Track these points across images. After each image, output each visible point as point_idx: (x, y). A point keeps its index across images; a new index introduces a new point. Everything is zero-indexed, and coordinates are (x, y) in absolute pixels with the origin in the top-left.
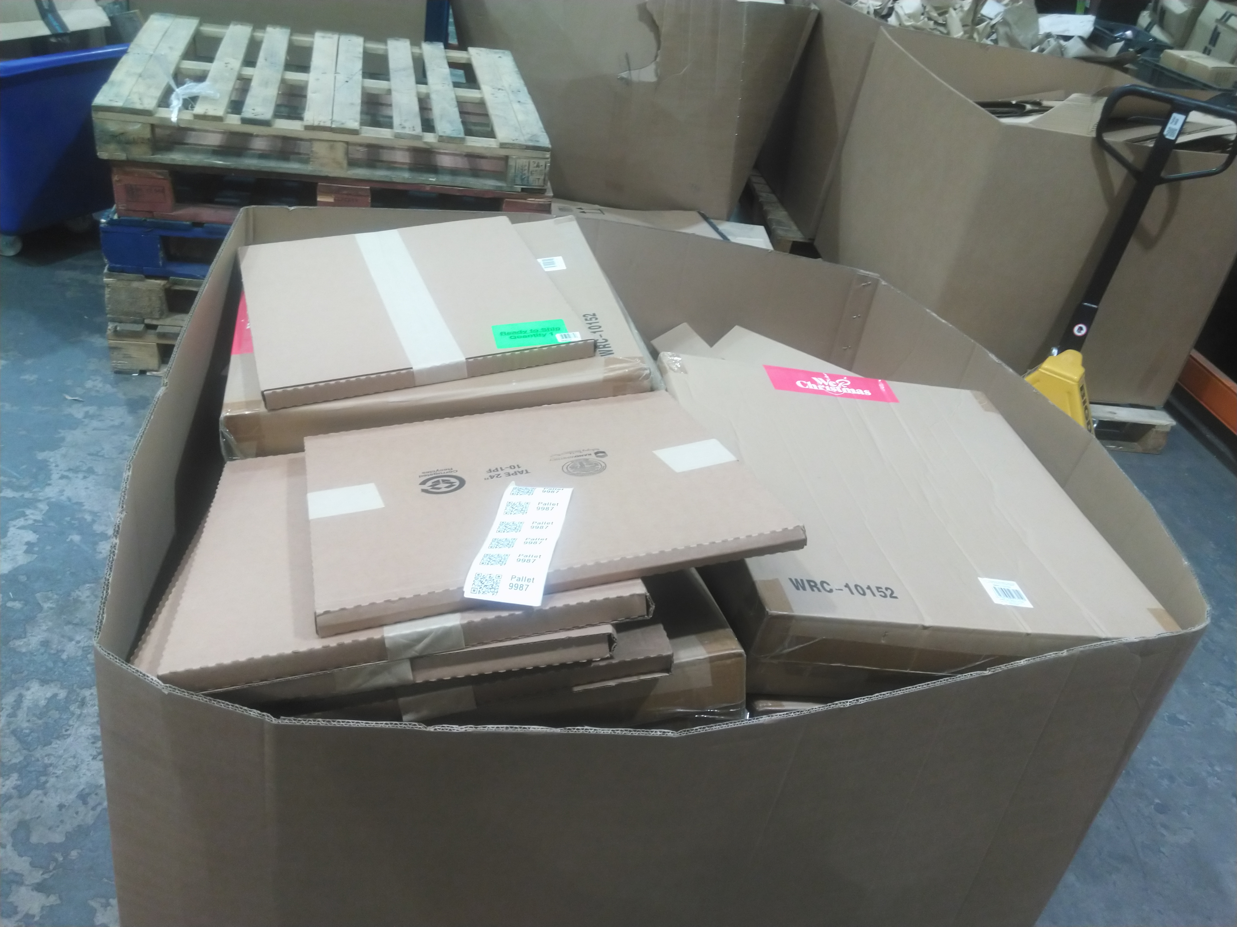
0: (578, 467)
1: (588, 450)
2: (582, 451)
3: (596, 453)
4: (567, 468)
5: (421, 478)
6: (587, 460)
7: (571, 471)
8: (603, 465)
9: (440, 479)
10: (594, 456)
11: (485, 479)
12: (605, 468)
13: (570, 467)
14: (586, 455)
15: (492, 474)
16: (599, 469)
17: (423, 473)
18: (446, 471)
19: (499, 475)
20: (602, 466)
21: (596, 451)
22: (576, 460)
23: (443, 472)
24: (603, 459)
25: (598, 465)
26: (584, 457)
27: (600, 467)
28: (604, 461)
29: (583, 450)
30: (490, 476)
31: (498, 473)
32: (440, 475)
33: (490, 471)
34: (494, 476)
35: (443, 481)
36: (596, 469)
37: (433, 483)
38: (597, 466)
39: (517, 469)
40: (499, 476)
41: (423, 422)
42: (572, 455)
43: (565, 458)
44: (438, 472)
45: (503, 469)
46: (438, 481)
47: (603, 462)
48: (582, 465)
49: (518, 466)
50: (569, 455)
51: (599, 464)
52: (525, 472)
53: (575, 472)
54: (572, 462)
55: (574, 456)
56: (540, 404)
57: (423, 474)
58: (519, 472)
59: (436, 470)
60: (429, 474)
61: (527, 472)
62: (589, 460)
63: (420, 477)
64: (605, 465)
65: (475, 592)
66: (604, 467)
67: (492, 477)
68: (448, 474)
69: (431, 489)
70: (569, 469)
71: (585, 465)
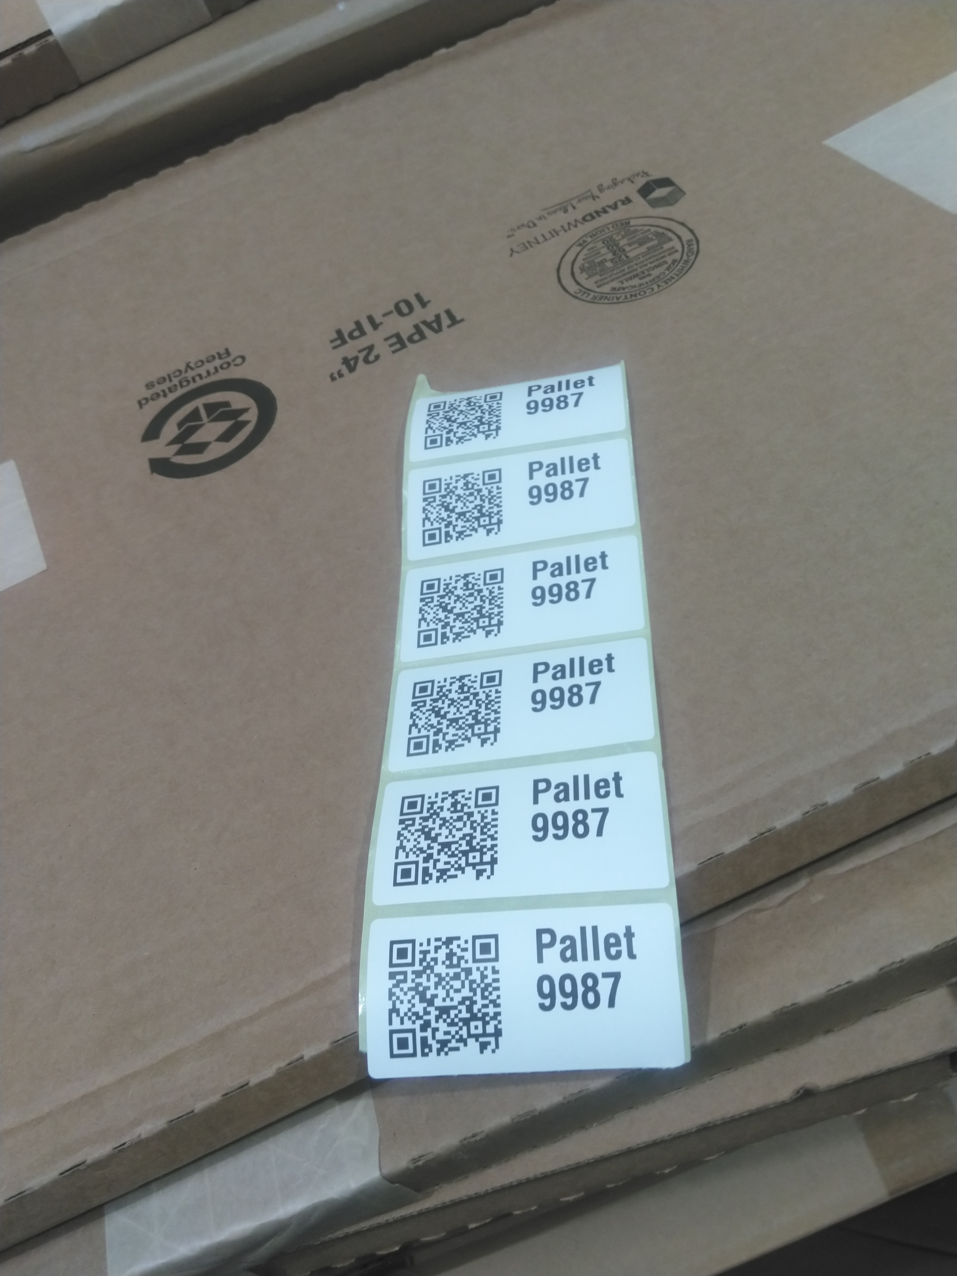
0: (609, 264)
1: (615, 183)
2: (596, 192)
3: (645, 191)
4: (573, 274)
5: (146, 407)
6: (625, 224)
7: (590, 284)
8: (686, 236)
9: (199, 403)
10: (640, 205)
11: (333, 378)
12: (695, 247)
13: (582, 270)
14: (615, 207)
15: (350, 349)
16: (677, 256)
17: (149, 386)
18: (210, 367)
19: (371, 348)
20: (684, 239)
21: (641, 182)
22: (593, 234)
23: (202, 371)
24: (676, 211)
25: (670, 240)
26: (613, 216)
27: (676, 244)
28: (681, 220)
29: (601, 188)
30: (346, 361)
31: (363, 342)
32: (199, 383)
33: (341, 338)
34: (356, 359)
35: (210, 408)
36: (669, 259)
37: (180, 425)
38: (666, 246)
39: (420, 314)
40: (371, 358)
41: (130, 188)
42: (572, 215)
43: (554, 233)
44: (190, 374)
45: (378, 321)
46: (195, 415)
47: (682, 224)
48: (618, 252)
49: (418, 297)
50: (561, 218)
51: (670, 234)
52: (446, 321)
53: (606, 289)
54: (582, 244)
55: (580, 218)
56: (425, 51)
57: (148, 393)
58: (428, 325)
59: (182, 367)
60: (165, 386)
61: (454, 321)
62: (633, 222)
63: (140, 404)
64: (691, 231)
65: (410, 1050)
66: (689, 241)
67: (350, 364)
68: (223, 375)
69: (179, 453)
70: (582, 277)
71: (627, 249)
